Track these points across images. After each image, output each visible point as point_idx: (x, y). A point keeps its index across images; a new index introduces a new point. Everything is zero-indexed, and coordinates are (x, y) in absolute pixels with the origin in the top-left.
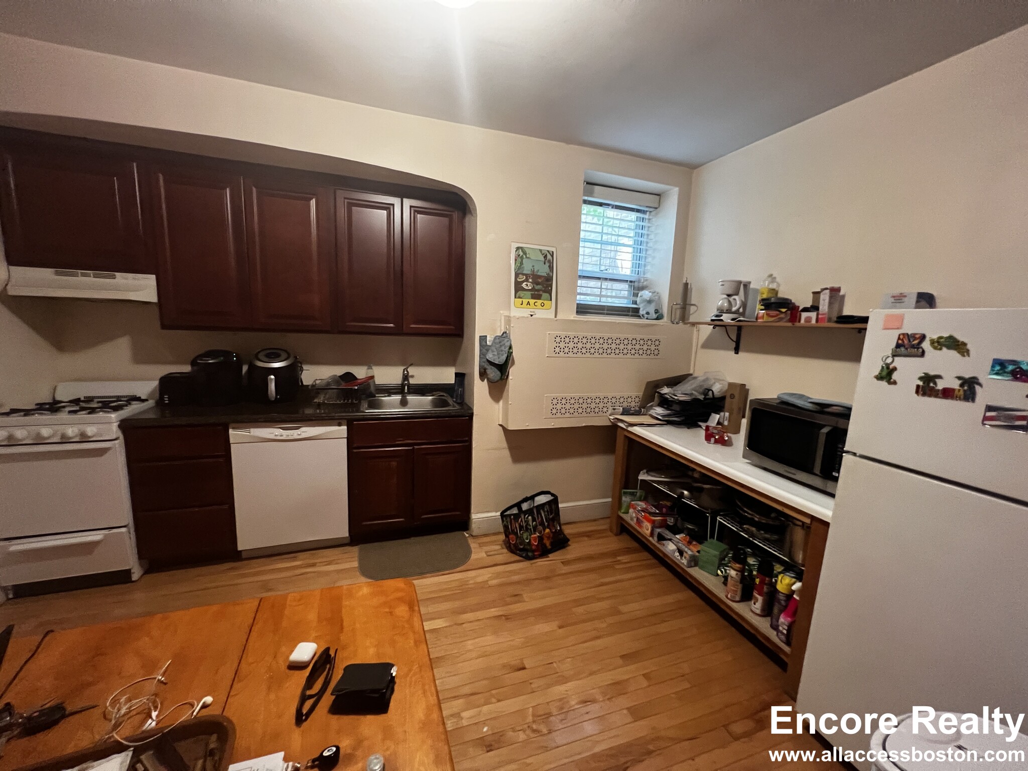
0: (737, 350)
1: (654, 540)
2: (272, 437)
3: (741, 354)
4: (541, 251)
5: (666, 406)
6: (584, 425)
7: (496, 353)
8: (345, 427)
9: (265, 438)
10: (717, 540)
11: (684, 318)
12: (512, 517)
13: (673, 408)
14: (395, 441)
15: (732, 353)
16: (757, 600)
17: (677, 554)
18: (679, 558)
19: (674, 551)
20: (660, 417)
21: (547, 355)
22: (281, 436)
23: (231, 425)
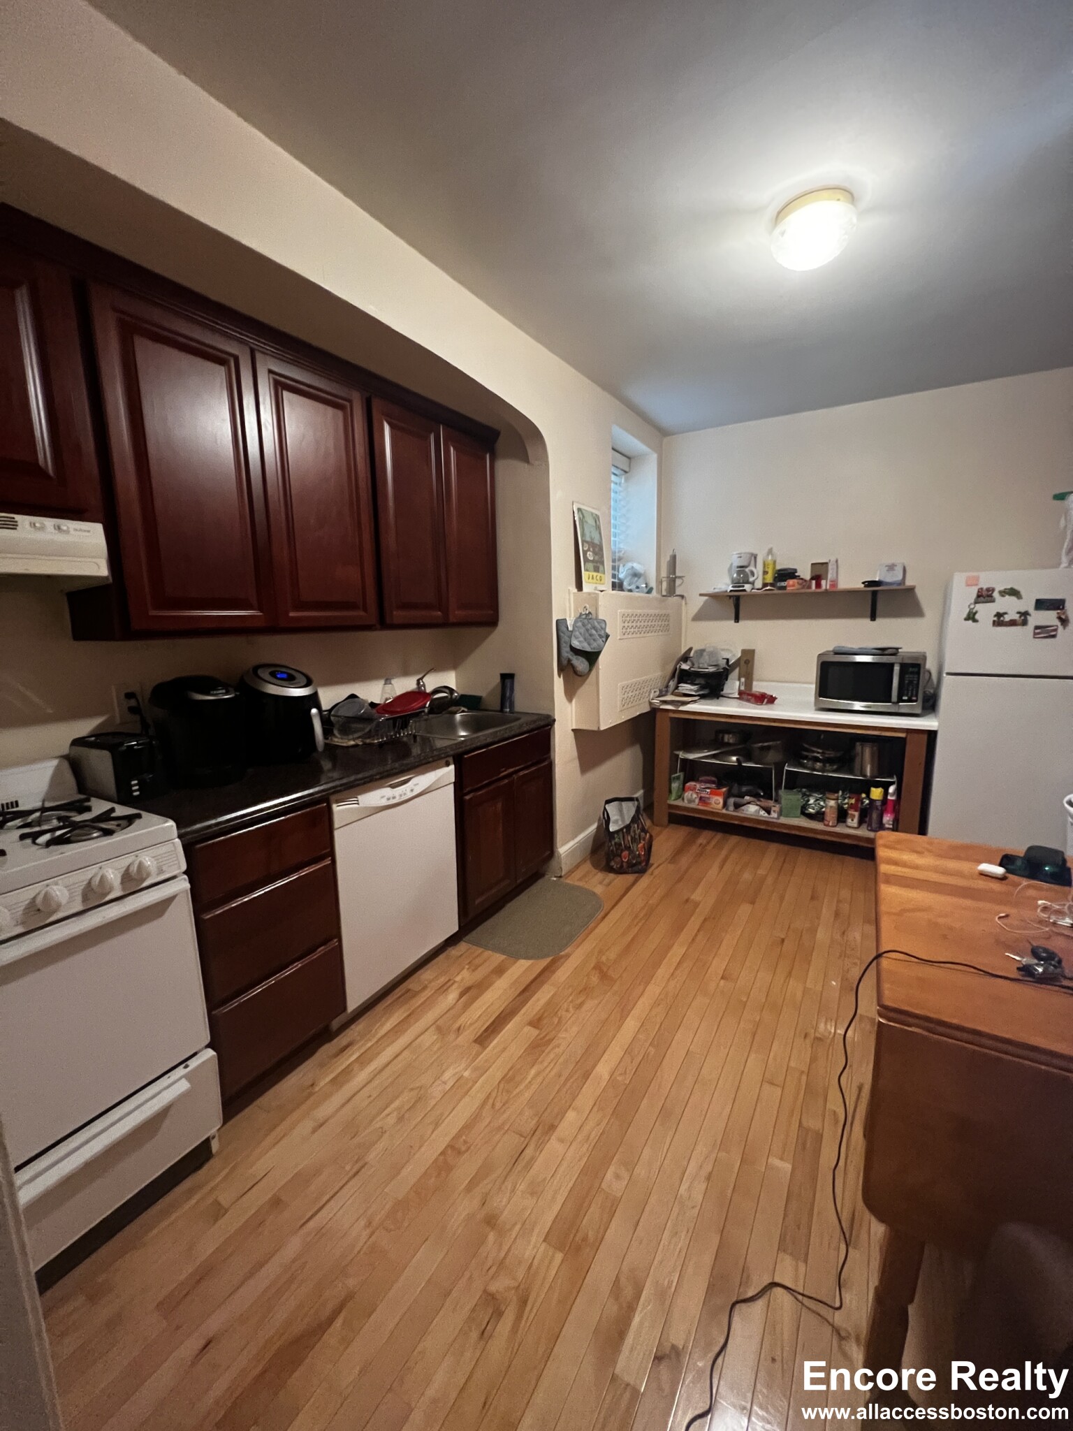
0: (737, 619)
1: (731, 811)
2: (384, 802)
3: (742, 623)
4: (592, 514)
5: (689, 682)
6: (638, 714)
7: (582, 639)
8: (452, 767)
9: (377, 808)
10: (785, 788)
11: (671, 591)
12: (625, 830)
13: (696, 682)
14: (500, 774)
15: (732, 622)
16: (854, 816)
17: (762, 813)
18: (766, 815)
19: (757, 812)
20: (694, 693)
21: (619, 638)
22: (394, 798)
23: (333, 798)
